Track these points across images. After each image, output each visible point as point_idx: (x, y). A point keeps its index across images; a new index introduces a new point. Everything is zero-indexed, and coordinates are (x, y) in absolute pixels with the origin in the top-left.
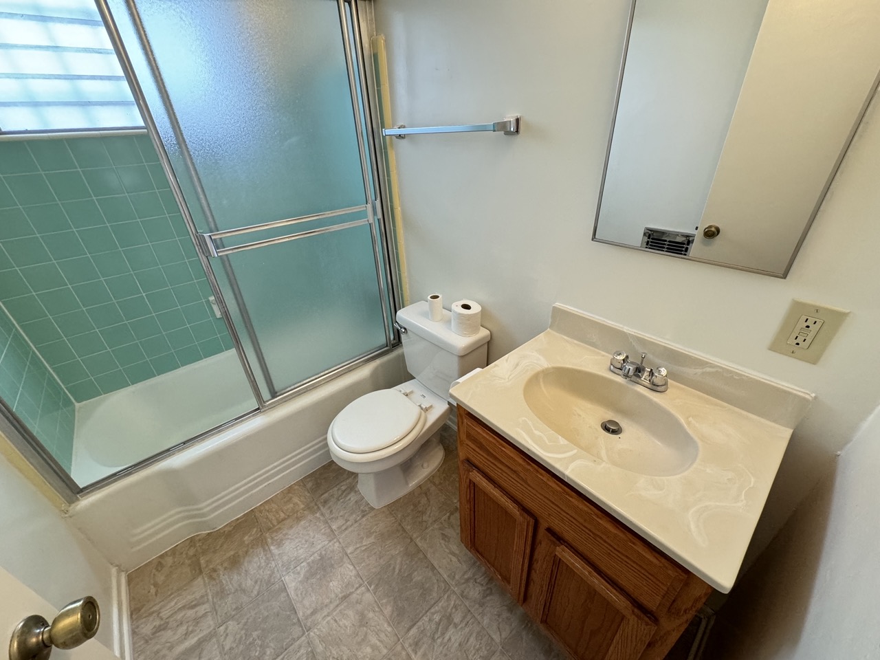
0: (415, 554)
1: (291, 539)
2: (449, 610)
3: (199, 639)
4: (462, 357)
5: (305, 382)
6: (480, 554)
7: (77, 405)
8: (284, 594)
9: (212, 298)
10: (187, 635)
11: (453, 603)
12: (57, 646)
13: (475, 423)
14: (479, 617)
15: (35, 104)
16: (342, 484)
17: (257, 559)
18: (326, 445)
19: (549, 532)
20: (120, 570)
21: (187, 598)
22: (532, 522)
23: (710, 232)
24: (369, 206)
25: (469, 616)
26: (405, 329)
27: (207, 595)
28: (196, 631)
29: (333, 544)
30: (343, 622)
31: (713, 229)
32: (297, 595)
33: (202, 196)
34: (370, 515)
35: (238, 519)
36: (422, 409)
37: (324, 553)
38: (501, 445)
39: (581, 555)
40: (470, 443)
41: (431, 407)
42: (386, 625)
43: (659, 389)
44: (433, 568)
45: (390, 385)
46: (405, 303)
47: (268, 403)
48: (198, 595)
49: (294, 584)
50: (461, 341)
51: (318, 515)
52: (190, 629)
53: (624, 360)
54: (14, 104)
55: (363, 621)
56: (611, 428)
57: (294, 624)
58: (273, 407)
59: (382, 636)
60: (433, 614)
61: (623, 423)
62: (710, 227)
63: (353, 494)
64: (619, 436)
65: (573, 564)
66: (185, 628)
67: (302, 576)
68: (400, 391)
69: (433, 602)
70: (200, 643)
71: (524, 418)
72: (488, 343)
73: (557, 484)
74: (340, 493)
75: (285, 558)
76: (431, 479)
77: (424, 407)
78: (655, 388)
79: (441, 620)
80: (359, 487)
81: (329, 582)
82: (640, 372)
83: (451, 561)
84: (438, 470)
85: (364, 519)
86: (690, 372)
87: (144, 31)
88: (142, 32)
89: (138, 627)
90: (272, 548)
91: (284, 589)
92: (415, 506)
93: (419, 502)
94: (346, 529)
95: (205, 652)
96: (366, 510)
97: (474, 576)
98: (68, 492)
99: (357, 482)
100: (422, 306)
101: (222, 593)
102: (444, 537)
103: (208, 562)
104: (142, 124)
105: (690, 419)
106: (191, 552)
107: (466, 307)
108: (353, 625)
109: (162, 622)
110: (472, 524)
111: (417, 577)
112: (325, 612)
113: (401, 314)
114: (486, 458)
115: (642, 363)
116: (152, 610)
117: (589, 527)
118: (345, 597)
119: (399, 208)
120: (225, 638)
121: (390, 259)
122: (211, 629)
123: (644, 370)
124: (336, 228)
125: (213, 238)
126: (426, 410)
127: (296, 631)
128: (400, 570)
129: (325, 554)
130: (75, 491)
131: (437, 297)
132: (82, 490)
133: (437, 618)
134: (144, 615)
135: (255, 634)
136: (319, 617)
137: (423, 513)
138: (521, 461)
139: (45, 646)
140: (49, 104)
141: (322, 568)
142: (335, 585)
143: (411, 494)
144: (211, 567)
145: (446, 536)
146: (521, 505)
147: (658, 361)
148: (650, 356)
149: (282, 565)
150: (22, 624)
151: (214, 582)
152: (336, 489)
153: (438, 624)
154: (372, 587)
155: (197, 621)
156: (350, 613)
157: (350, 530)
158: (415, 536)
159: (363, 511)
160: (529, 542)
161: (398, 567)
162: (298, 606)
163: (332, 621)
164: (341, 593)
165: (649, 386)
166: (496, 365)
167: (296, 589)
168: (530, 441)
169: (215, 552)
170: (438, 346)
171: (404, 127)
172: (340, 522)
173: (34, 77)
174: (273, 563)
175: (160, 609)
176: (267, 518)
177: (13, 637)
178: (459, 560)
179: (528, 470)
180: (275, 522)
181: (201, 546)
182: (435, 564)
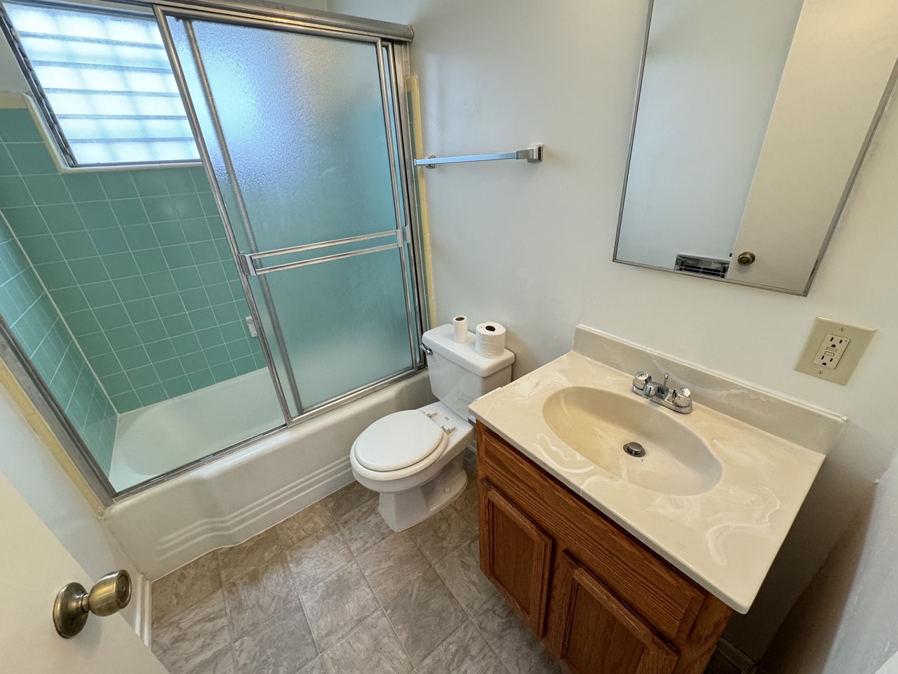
0: (433, 581)
1: (310, 558)
2: (466, 641)
3: (215, 652)
4: (485, 378)
5: (331, 400)
6: (499, 581)
7: (119, 415)
8: (301, 614)
9: (249, 318)
10: (203, 648)
11: (471, 634)
12: (94, 613)
13: (493, 439)
14: (497, 651)
15: (107, 141)
16: (363, 506)
17: (276, 576)
18: (350, 465)
19: (566, 553)
20: (145, 579)
21: (208, 610)
22: (550, 543)
23: (745, 259)
24: (399, 231)
25: (487, 649)
26: (430, 350)
27: (225, 608)
28: (212, 644)
29: (351, 566)
30: (357, 645)
31: (748, 256)
32: (313, 615)
33: (245, 220)
34: (389, 538)
35: (259, 535)
36: (445, 430)
37: (341, 573)
38: (519, 461)
39: (601, 581)
40: (488, 460)
41: (454, 429)
42: (400, 652)
43: (683, 410)
44: (451, 596)
45: (415, 406)
46: (432, 326)
47: (294, 420)
48: (217, 609)
49: (310, 604)
50: (485, 362)
51: (337, 535)
52: (207, 642)
53: (646, 381)
54: (91, 141)
55: (377, 646)
56: (634, 451)
57: (308, 644)
58: (300, 423)
59: (396, 662)
60: (450, 644)
61: (647, 446)
62: (745, 253)
63: (373, 516)
64: (642, 458)
65: (590, 588)
66: (203, 640)
67: (319, 596)
68: (424, 412)
69: (449, 631)
70: (215, 659)
71: (541, 434)
72: (513, 365)
73: (573, 501)
74: (360, 514)
75: (303, 577)
76: (452, 505)
77: (447, 429)
78: (678, 409)
79: (457, 651)
80: (381, 509)
81: (345, 604)
82: (663, 393)
83: (470, 589)
84: (460, 497)
85: (384, 542)
86: (716, 394)
87: (206, 77)
88: (204, 77)
89: (158, 635)
90: (291, 565)
91: (300, 608)
92: (435, 531)
93: (439, 528)
94: (365, 551)
95: (219, 667)
96: (387, 533)
97: (493, 607)
98: (105, 495)
99: (378, 504)
100: (448, 328)
101: (239, 608)
102: (464, 564)
103: (229, 576)
104: (198, 157)
105: (715, 441)
106: (213, 565)
107: (491, 329)
108: (367, 649)
109: (181, 633)
110: (491, 548)
111: (434, 605)
112: (340, 634)
113: (429, 336)
114: (504, 475)
115: (665, 383)
116: (172, 620)
117: (605, 545)
118: (360, 621)
119: (428, 234)
120: (240, 654)
121: (418, 283)
122: (227, 644)
123: (667, 390)
124: (366, 251)
125: (253, 258)
126: (449, 432)
127: (310, 651)
128: (417, 596)
129: (343, 575)
130: (111, 495)
131: (462, 319)
132: (117, 495)
133: (453, 648)
134: (166, 624)
135: (269, 651)
136: (333, 638)
137: (443, 539)
138: (537, 477)
139: (83, 611)
140: (119, 141)
141: (339, 589)
142: (351, 608)
143: (431, 520)
144: (231, 581)
145: (466, 564)
146: (540, 526)
147: (682, 383)
148: (673, 377)
149: (300, 584)
150: (65, 588)
151: (233, 597)
152: (357, 511)
153: (454, 655)
154: (389, 611)
155: (214, 634)
156: (365, 637)
157: (369, 551)
158: (434, 562)
159: (382, 534)
160: (548, 566)
161: (415, 592)
162: (313, 627)
163: (346, 645)
164: (356, 616)
165: (673, 407)
166: (516, 383)
167: (312, 609)
168: (546, 456)
169: (236, 566)
170: (464, 368)
171: (434, 157)
172: (359, 544)
173: (109, 117)
174: (291, 581)
175: (180, 620)
176: (288, 535)
177: (57, 598)
178: (478, 590)
179: (545, 486)
180: (295, 540)
181: (222, 560)
182: (453, 591)
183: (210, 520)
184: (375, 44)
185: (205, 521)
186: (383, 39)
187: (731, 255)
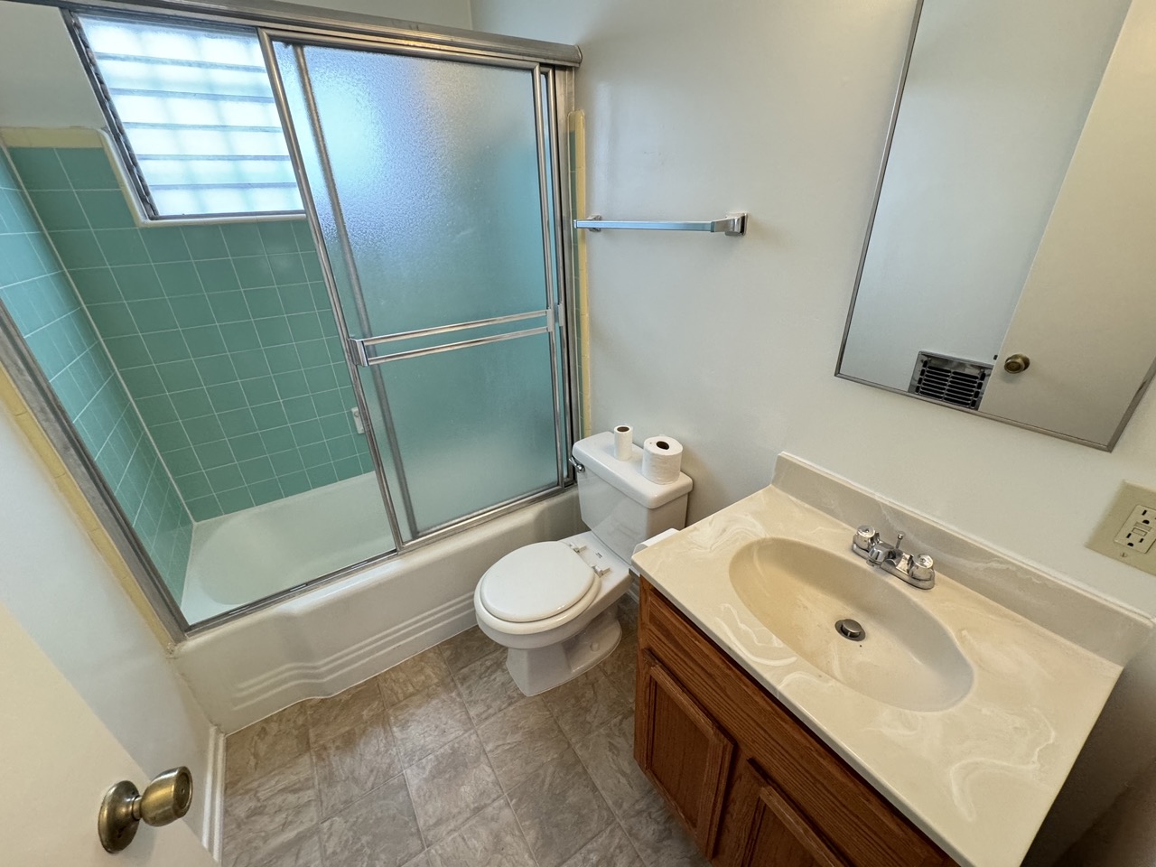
0: (573, 767)
1: (419, 722)
2: (612, 850)
3: (298, 834)
4: (652, 510)
5: (454, 522)
6: (657, 778)
7: (195, 524)
8: (403, 793)
9: (355, 410)
10: (285, 825)
11: (617, 841)
13: (662, 603)
15: (195, 187)
16: (487, 658)
17: (375, 741)
18: (472, 605)
19: (753, 765)
20: (219, 731)
21: (290, 778)
22: (730, 747)
23: (1015, 365)
24: (550, 311)
26: (582, 466)
27: (313, 778)
28: (296, 822)
29: (469, 737)
30: (473, 842)
31: (1019, 360)
32: (419, 797)
33: (358, 296)
34: (518, 704)
35: (357, 687)
36: (596, 571)
37: (456, 745)
38: (694, 637)
39: (797, 806)
40: (653, 628)
41: (608, 570)
42: (526, 856)
43: (921, 584)
44: (595, 789)
45: (557, 536)
46: (586, 432)
47: (407, 545)
48: (302, 776)
49: (416, 781)
50: (653, 489)
51: (454, 694)
52: (290, 818)
53: (872, 539)
54: (175, 187)
55: (497, 845)
56: (850, 631)
57: (412, 835)
58: (412, 550)
60: (589, 852)
61: (868, 626)
62: (1016, 357)
63: (499, 673)
64: (860, 643)
65: (782, 815)
66: (284, 816)
67: (427, 773)
68: (570, 546)
69: (589, 836)
70: (300, 839)
71: (727, 605)
72: (689, 494)
73: (766, 702)
74: (483, 669)
75: (409, 745)
76: (600, 666)
77: (599, 570)
78: (914, 582)
79: (599, 862)
80: (508, 664)
81: (460, 786)
82: (894, 558)
83: (619, 782)
84: (612, 656)
85: (511, 708)
86: (967, 564)
87: (318, 117)
88: (316, 118)
89: (231, 805)
90: (395, 729)
91: (404, 786)
92: (578, 699)
93: (583, 696)
94: (486, 719)
95: (302, 852)
96: (514, 697)
97: (648, 808)
98: (176, 628)
99: (506, 658)
100: (606, 438)
101: (330, 780)
102: (612, 747)
103: (318, 736)
104: (301, 207)
105: (964, 632)
106: (300, 721)
107: (663, 445)
108: (485, 848)
109: (259, 805)
110: (651, 736)
111: (572, 798)
112: (452, 825)
113: (579, 447)
114: (673, 651)
115: (897, 547)
116: (249, 787)
117: (805, 765)
118: (477, 810)
119: (587, 315)
120: (329, 838)
121: (570, 374)
122: (313, 823)
123: (900, 555)
124: (507, 336)
125: (365, 344)
126: (602, 574)
127: (414, 844)
128: (550, 785)
129: (459, 748)
130: (183, 629)
131: (626, 429)
132: (190, 628)
133: (594, 858)
134: (241, 791)
135: (364, 839)
136: (443, 830)
137: (587, 710)
138: (718, 662)
139: (134, 818)
140: (209, 187)
141: (452, 766)
142: (467, 791)
143: (574, 682)
144: (321, 743)
145: (615, 747)
146: (718, 722)
147: (922, 545)
148: (911, 537)
149: (405, 754)
150: (113, 789)
151: (322, 763)
152: (479, 663)
154: (514, 801)
155: (299, 810)
156: (483, 833)
157: (493, 719)
158: (573, 740)
159: (510, 697)
160: (725, 773)
161: (548, 780)
162: (419, 812)
163: (459, 840)
164: (473, 803)
165: (906, 578)
166: (695, 528)
167: (419, 788)
168: (733, 638)
169: (327, 724)
170: (622, 492)
171: (600, 219)
172: (480, 708)
173: (198, 158)
174: (394, 749)
175: (259, 787)
176: (392, 690)
177: (103, 804)
178: (629, 783)
179: (727, 674)
180: (401, 696)
181: (311, 715)
182: (598, 783)
183: (300, 664)
184: (532, 70)
185: (293, 665)
186: (542, 65)
187: (995, 357)
